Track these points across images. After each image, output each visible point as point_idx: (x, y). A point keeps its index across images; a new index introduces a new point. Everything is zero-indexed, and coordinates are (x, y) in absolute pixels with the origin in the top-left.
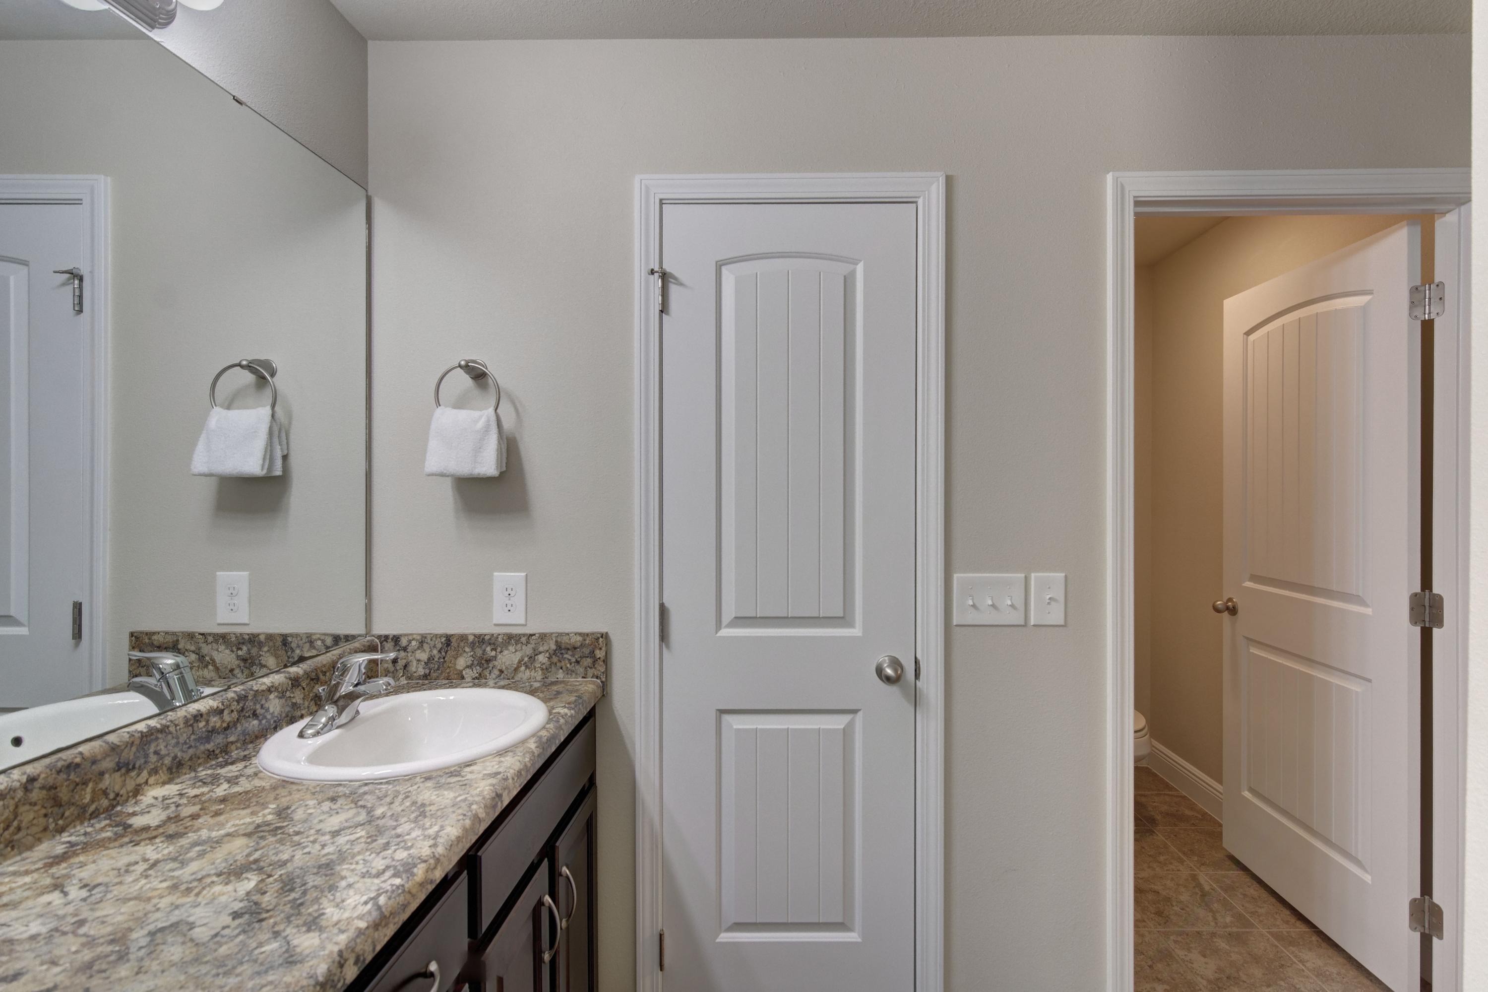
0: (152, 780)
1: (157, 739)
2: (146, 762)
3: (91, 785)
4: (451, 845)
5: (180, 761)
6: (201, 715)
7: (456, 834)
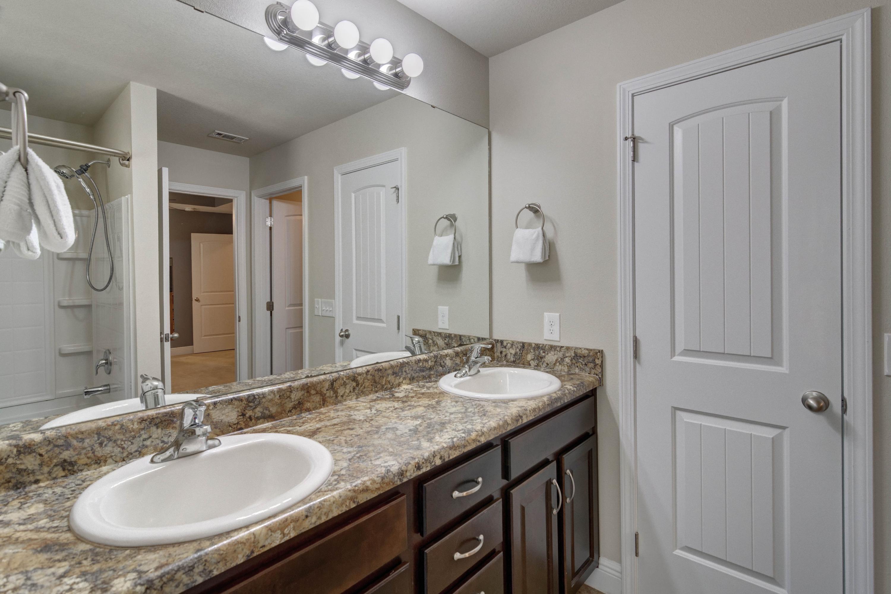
0: (404, 382)
1: (405, 366)
2: (402, 374)
3: (385, 378)
4: (491, 429)
5: (413, 377)
6: (421, 361)
7: (494, 425)
